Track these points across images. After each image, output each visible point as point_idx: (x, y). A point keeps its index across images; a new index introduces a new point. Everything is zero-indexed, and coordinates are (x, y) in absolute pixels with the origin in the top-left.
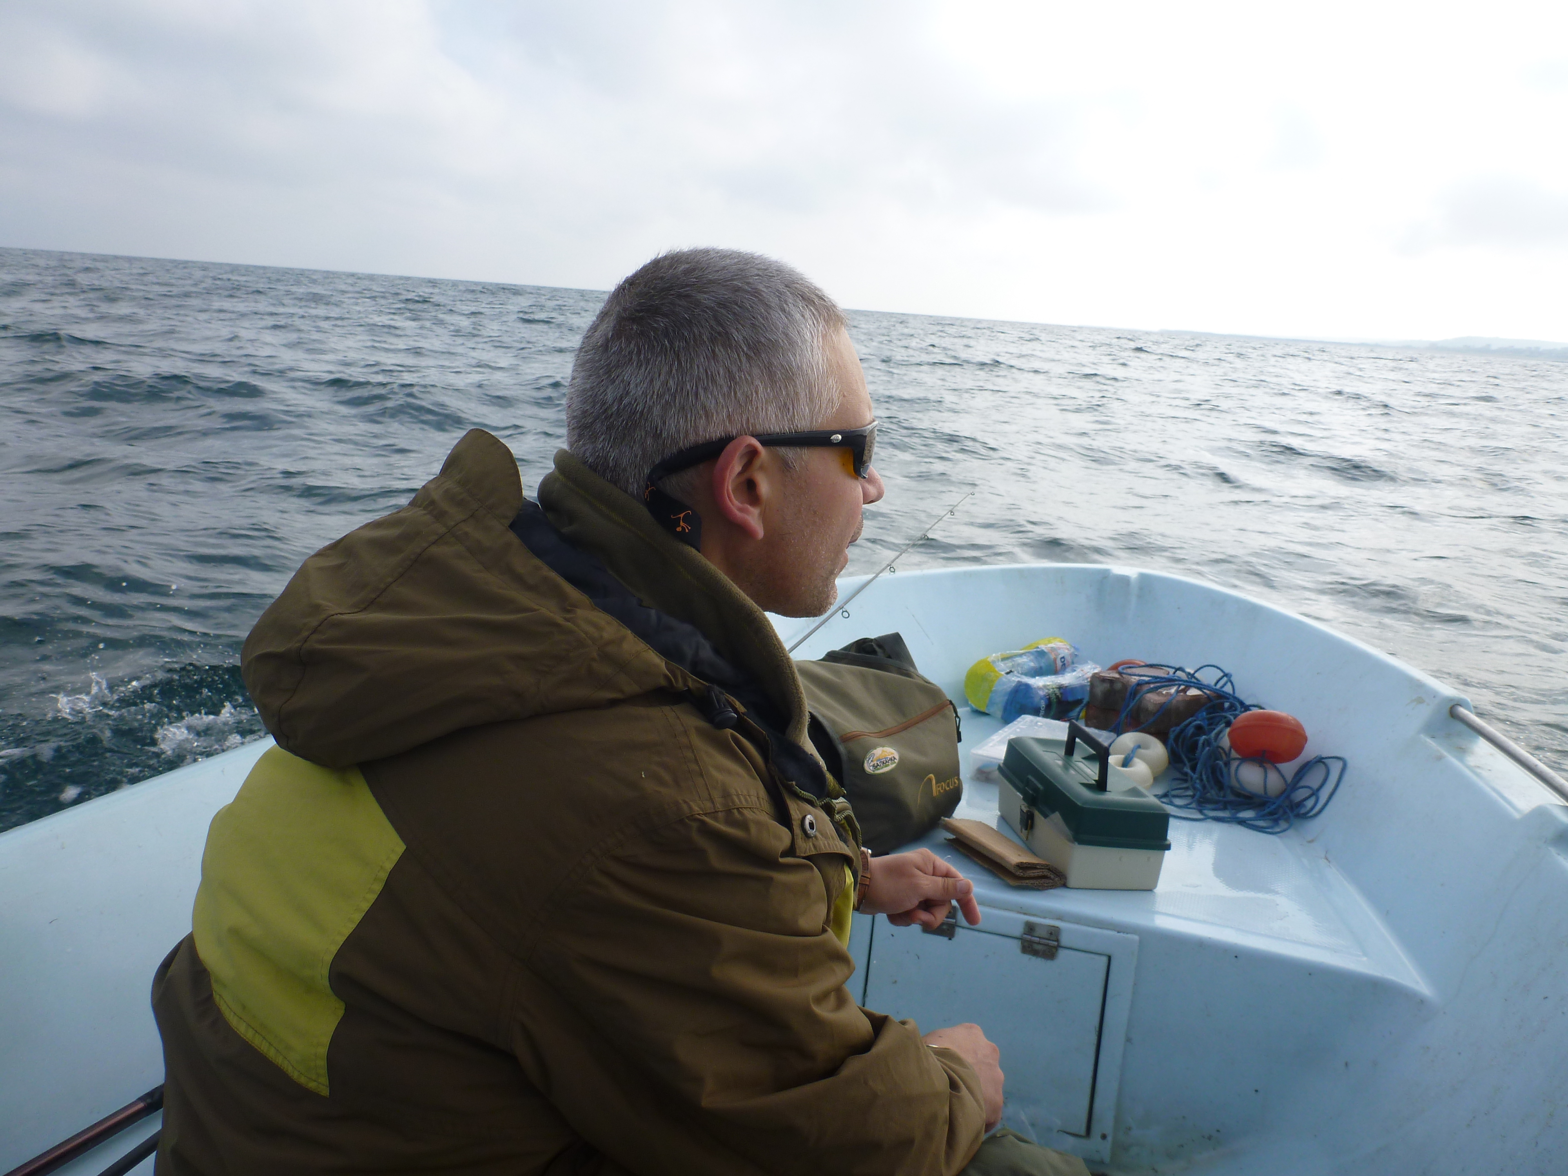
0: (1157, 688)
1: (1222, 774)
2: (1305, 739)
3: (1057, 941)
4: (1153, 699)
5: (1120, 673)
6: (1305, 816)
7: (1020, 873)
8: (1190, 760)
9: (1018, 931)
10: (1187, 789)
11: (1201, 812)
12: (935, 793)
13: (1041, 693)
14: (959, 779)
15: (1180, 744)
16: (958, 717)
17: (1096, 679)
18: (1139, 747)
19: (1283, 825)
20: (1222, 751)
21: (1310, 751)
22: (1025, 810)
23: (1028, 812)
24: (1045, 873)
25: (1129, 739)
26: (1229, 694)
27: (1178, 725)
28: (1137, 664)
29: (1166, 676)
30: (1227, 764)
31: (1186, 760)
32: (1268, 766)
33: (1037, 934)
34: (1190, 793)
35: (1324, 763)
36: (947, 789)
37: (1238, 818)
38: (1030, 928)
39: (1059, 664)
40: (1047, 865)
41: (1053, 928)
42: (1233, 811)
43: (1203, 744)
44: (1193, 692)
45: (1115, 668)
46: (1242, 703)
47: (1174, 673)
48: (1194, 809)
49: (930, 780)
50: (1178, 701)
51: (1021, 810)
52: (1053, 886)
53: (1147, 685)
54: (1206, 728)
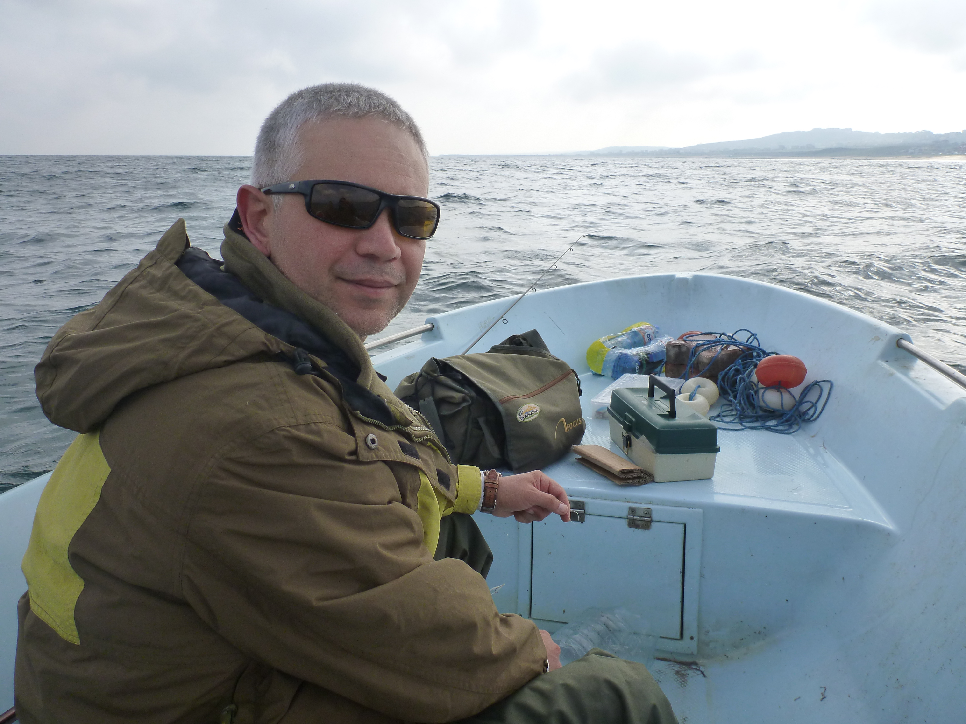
0: (708, 348)
1: (753, 399)
2: (806, 371)
3: (651, 517)
4: (706, 355)
5: (685, 341)
6: (809, 421)
7: (623, 476)
8: (733, 392)
9: (625, 513)
10: (732, 410)
11: (741, 424)
12: (566, 431)
13: (635, 358)
14: (581, 419)
15: (726, 382)
16: (579, 380)
17: (670, 346)
18: (699, 386)
19: (795, 427)
20: (753, 384)
21: (809, 378)
22: (625, 435)
23: (627, 436)
24: (639, 475)
25: (692, 382)
26: (756, 347)
27: (724, 370)
28: (696, 334)
29: (714, 339)
30: (756, 392)
31: (729, 391)
32: (782, 390)
33: (637, 514)
34: (734, 413)
35: (819, 385)
36: (575, 426)
37: (766, 426)
38: (633, 511)
39: (646, 338)
40: (641, 470)
41: (646, 510)
42: (763, 422)
43: (740, 380)
44: (732, 348)
45: (681, 338)
46: (764, 352)
47: (720, 337)
48: (737, 423)
49: (562, 422)
50: (722, 355)
51: (623, 435)
52: (646, 483)
53: (702, 346)
54: (742, 370)
